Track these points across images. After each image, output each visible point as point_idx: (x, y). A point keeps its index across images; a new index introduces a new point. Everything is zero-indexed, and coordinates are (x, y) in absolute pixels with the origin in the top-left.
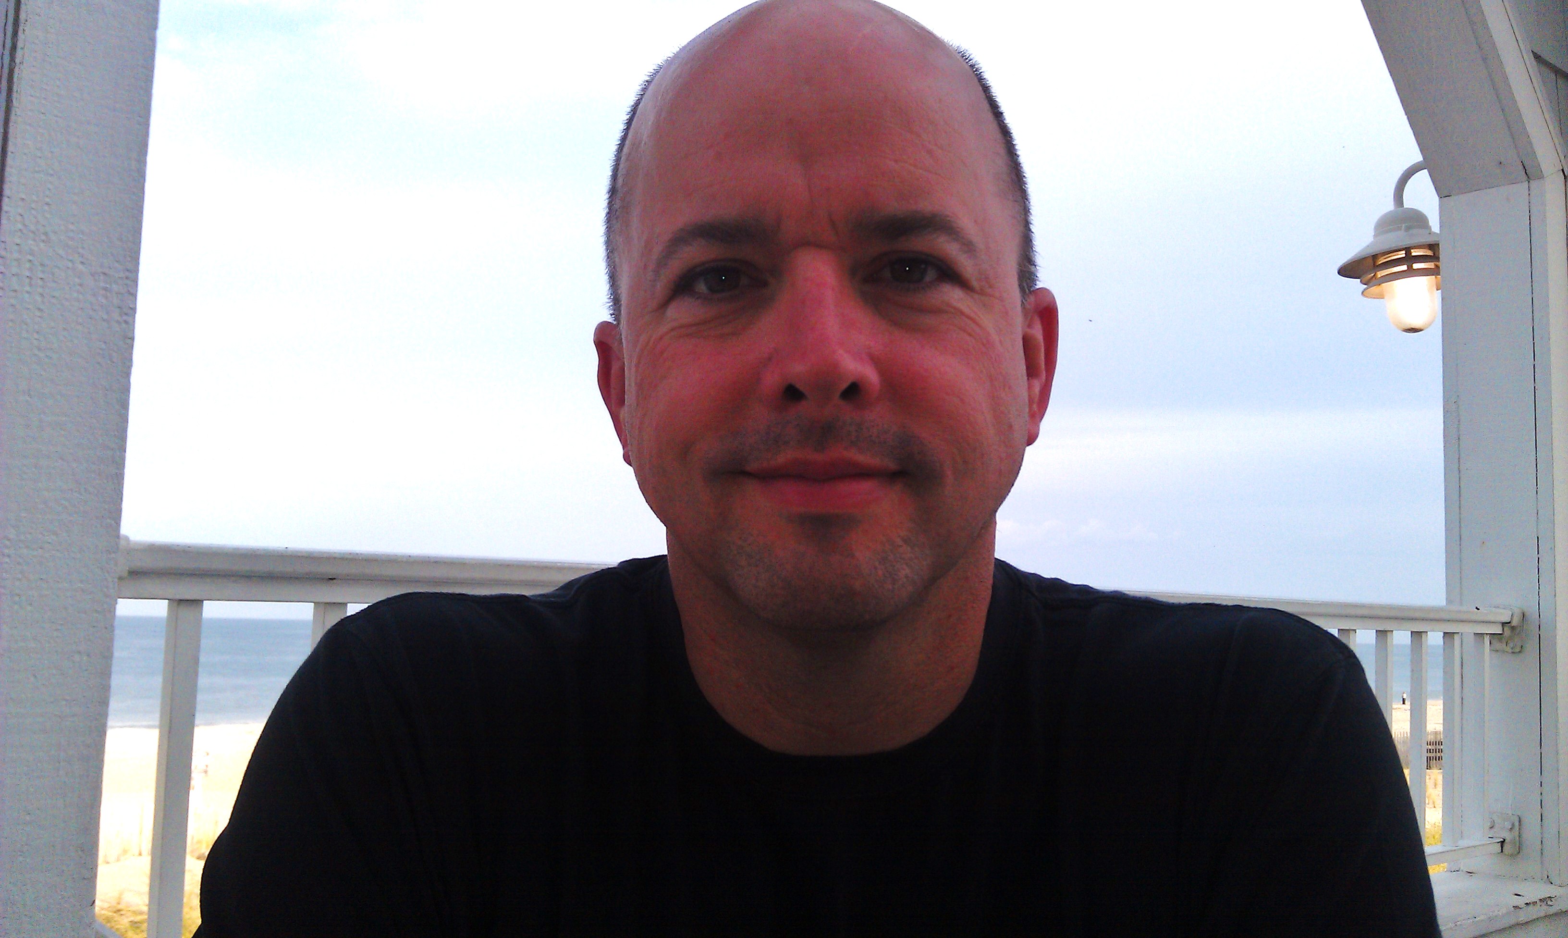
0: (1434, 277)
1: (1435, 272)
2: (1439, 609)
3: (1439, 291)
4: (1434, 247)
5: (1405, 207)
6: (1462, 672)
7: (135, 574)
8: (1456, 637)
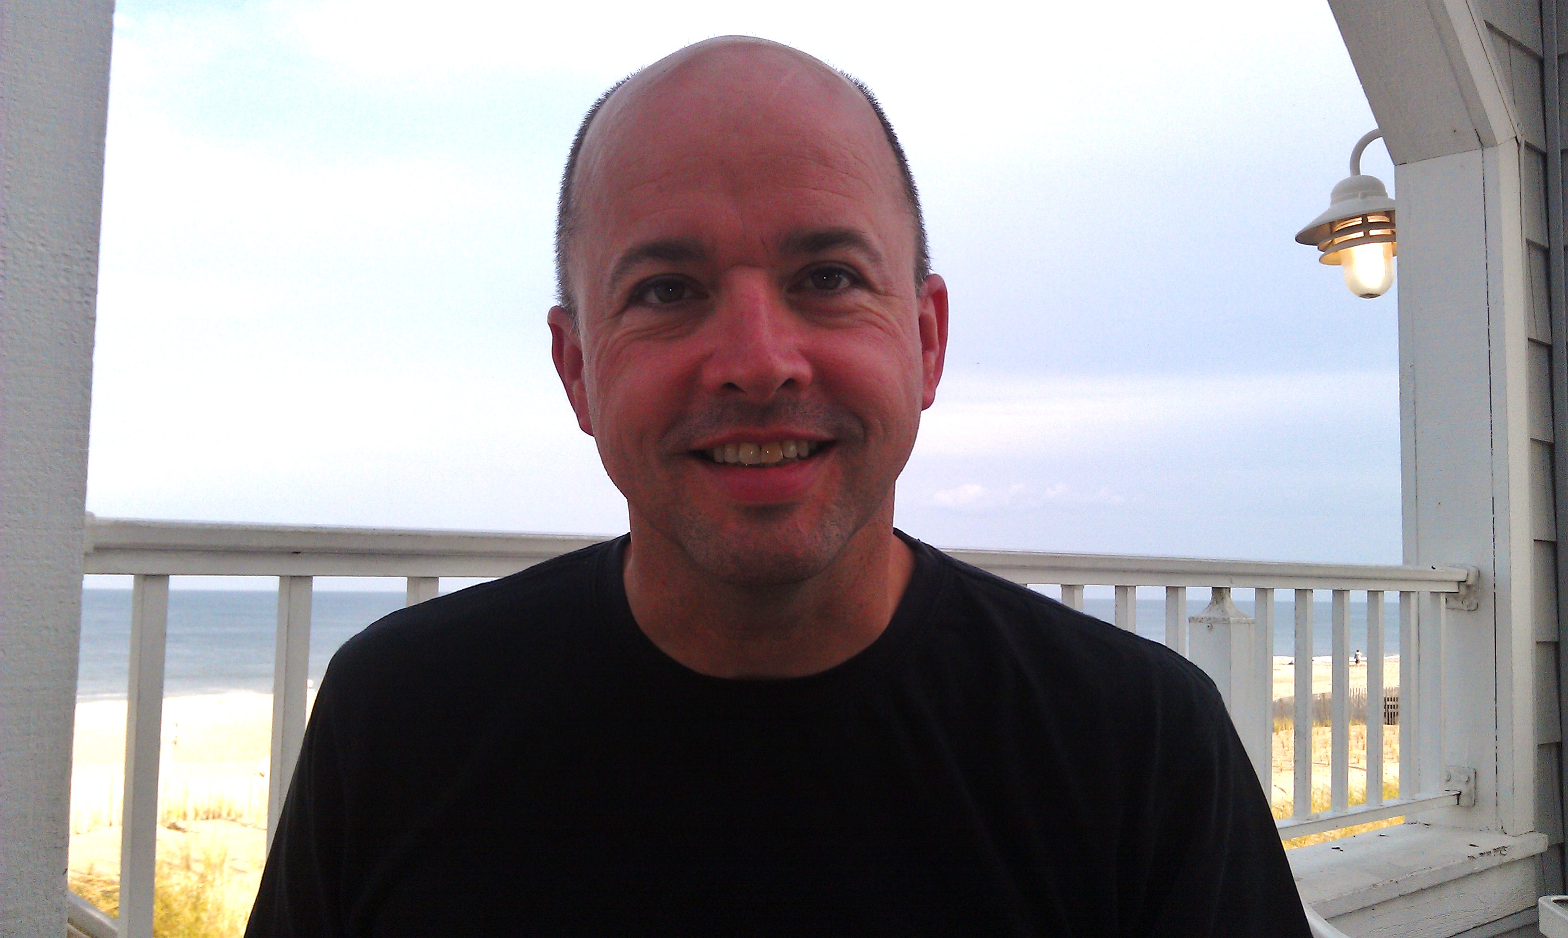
0: (1390, 243)
1: (1391, 238)
2: (1397, 569)
3: (1394, 257)
4: (1389, 213)
5: (1362, 174)
6: (1419, 630)
7: (101, 550)
8: (1412, 595)
